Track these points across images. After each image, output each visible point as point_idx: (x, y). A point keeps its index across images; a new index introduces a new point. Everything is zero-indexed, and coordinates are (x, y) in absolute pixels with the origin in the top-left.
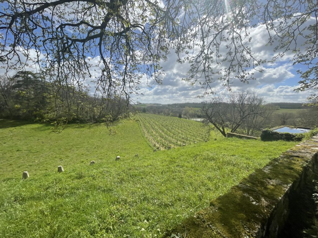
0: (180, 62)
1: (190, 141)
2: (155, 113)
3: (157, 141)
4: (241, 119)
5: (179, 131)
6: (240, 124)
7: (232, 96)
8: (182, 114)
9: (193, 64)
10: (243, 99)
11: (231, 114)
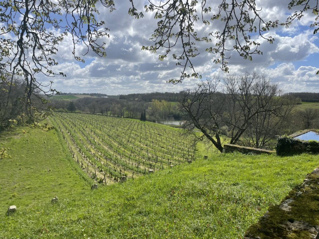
0: (135, 14)
1: (161, 162)
2: (94, 113)
3: (98, 168)
4: (246, 121)
5: (142, 145)
6: (244, 128)
7: (230, 81)
8: (146, 113)
9: (162, 21)
10: (248, 86)
11: (230, 112)
